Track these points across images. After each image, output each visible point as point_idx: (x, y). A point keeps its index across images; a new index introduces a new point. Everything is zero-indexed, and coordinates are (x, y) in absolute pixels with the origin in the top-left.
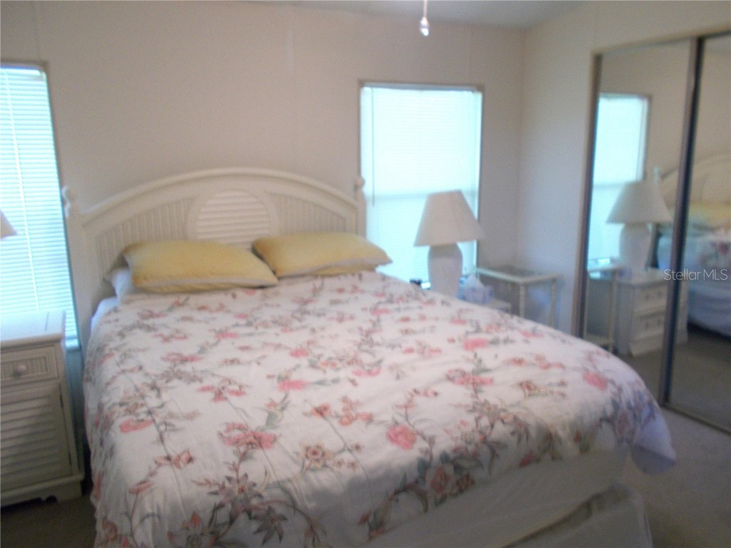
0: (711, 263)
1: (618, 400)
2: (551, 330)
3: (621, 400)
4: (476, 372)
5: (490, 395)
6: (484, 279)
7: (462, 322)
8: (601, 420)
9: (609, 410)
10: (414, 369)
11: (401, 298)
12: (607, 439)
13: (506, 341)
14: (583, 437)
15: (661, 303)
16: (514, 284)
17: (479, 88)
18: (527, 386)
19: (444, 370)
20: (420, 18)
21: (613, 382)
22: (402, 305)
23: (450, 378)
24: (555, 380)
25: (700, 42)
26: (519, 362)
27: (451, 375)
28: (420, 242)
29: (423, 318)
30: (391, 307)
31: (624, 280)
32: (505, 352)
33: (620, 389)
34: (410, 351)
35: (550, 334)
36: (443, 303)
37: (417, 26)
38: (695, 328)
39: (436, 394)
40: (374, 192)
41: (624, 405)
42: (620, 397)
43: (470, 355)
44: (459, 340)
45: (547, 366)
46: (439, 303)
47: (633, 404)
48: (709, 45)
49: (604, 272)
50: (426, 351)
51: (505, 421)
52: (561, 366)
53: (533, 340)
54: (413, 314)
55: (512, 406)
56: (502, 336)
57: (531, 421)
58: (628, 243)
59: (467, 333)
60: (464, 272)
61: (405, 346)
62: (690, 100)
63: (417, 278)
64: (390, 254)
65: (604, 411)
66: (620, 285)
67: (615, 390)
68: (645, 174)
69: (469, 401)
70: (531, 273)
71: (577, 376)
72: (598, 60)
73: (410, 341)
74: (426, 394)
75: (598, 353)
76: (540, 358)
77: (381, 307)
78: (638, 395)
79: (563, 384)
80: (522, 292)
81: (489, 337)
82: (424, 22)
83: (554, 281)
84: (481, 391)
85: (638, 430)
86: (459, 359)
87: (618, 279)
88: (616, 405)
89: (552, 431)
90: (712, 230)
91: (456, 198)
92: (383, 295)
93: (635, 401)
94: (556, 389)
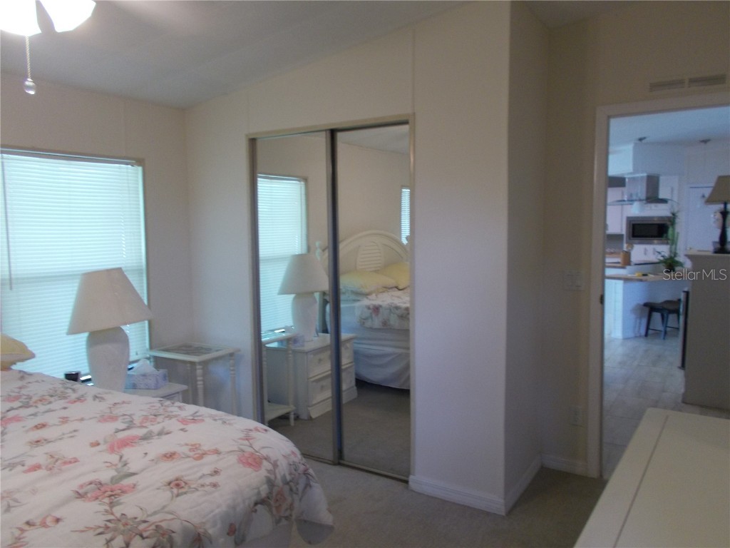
0: (368, 324)
1: (272, 477)
2: (214, 412)
3: (276, 477)
4: (114, 480)
5: (129, 506)
6: (158, 362)
7: (113, 418)
8: (256, 504)
9: (264, 490)
10: (34, 492)
11: (41, 400)
12: (263, 522)
13: (160, 434)
14: (236, 530)
15: (326, 367)
16: (192, 363)
17: (139, 162)
18: (177, 485)
19: (74, 485)
20: (25, 78)
21: (267, 459)
22: (42, 408)
23: (80, 495)
24: (207, 470)
25: (333, 133)
26: (170, 456)
27: (81, 491)
28: (74, 330)
29: (65, 420)
30: (24, 412)
31: (297, 347)
32: (158, 447)
33: (275, 465)
34: (37, 467)
35: (211, 416)
36: (95, 397)
37: (22, 87)
38: (361, 383)
39: (58, 520)
40: (10, 275)
41: (279, 482)
42: (275, 474)
43: (114, 458)
44: (106, 442)
45: (201, 456)
46: (90, 399)
47: (288, 478)
48: (340, 135)
49: (281, 341)
50: (57, 464)
51: (145, 534)
52: (217, 452)
53: (191, 427)
54: (51, 419)
55: (155, 513)
56: (156, 428)
57: (176, 526)
58: (300, 311)
59: (118, 431)
60: (133, 357)
61: (30, 462)
62: (330, 183)
63: (72, 370)
64: (31, 347)
65: (259, 493)
66: (295, 352)
67: (270, 467)
68: (309, 249)
69: (100, 520)
70: (208, 350)
71: (233, 459)
72: (253, 142)
73: (40, 455)
74: (44, 525)
75: (257, 429)
76: (195, 447)
77: (11, 414)
78: (294, 466)
79: (216, 472)
80: (199, 372)
81: (142, 432)
82: (29, 82)
83: (231, 355)
84: (119, 504)
85: (296, 504)
86: (98, 467)
87: (293, 347)
88: (270, 483)
89: (201, 531)
90: (367, 295)
91: (115, 277)
92: (17, 398)
93: (291, 474)
94: (209, 480)
